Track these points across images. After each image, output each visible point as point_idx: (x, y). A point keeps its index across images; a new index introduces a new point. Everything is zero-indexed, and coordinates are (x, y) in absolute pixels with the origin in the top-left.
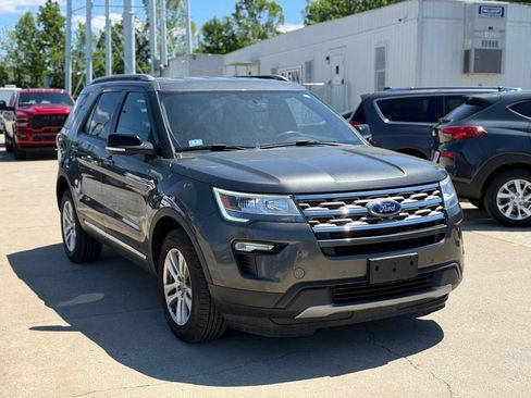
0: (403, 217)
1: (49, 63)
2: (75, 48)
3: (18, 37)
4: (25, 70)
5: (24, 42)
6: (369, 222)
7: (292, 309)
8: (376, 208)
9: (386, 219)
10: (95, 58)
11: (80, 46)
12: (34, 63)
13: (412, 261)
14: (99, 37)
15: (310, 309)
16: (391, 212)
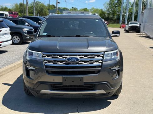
0: (81, 64)
1: (117, 12)
2: (125, 7)
3: (109, 4)
4: (110, 14)
5: (111, 6)
6: (65, 64)
7: (38, 89)
8: (69, 59)
9: (73, 63)
10: (131, 9)
11: (126, 6)
12: (113, 12)
13: (81, 79)
14: (132, 3)
15: (43, 90)
16: (74, 61)
